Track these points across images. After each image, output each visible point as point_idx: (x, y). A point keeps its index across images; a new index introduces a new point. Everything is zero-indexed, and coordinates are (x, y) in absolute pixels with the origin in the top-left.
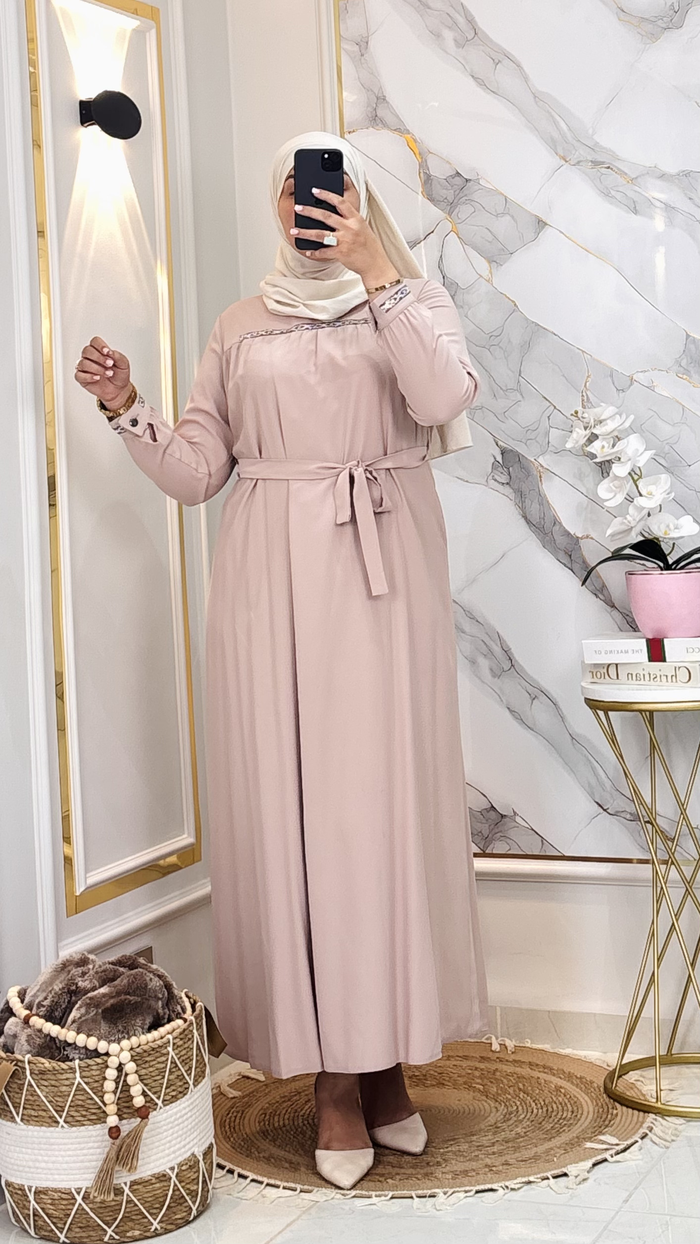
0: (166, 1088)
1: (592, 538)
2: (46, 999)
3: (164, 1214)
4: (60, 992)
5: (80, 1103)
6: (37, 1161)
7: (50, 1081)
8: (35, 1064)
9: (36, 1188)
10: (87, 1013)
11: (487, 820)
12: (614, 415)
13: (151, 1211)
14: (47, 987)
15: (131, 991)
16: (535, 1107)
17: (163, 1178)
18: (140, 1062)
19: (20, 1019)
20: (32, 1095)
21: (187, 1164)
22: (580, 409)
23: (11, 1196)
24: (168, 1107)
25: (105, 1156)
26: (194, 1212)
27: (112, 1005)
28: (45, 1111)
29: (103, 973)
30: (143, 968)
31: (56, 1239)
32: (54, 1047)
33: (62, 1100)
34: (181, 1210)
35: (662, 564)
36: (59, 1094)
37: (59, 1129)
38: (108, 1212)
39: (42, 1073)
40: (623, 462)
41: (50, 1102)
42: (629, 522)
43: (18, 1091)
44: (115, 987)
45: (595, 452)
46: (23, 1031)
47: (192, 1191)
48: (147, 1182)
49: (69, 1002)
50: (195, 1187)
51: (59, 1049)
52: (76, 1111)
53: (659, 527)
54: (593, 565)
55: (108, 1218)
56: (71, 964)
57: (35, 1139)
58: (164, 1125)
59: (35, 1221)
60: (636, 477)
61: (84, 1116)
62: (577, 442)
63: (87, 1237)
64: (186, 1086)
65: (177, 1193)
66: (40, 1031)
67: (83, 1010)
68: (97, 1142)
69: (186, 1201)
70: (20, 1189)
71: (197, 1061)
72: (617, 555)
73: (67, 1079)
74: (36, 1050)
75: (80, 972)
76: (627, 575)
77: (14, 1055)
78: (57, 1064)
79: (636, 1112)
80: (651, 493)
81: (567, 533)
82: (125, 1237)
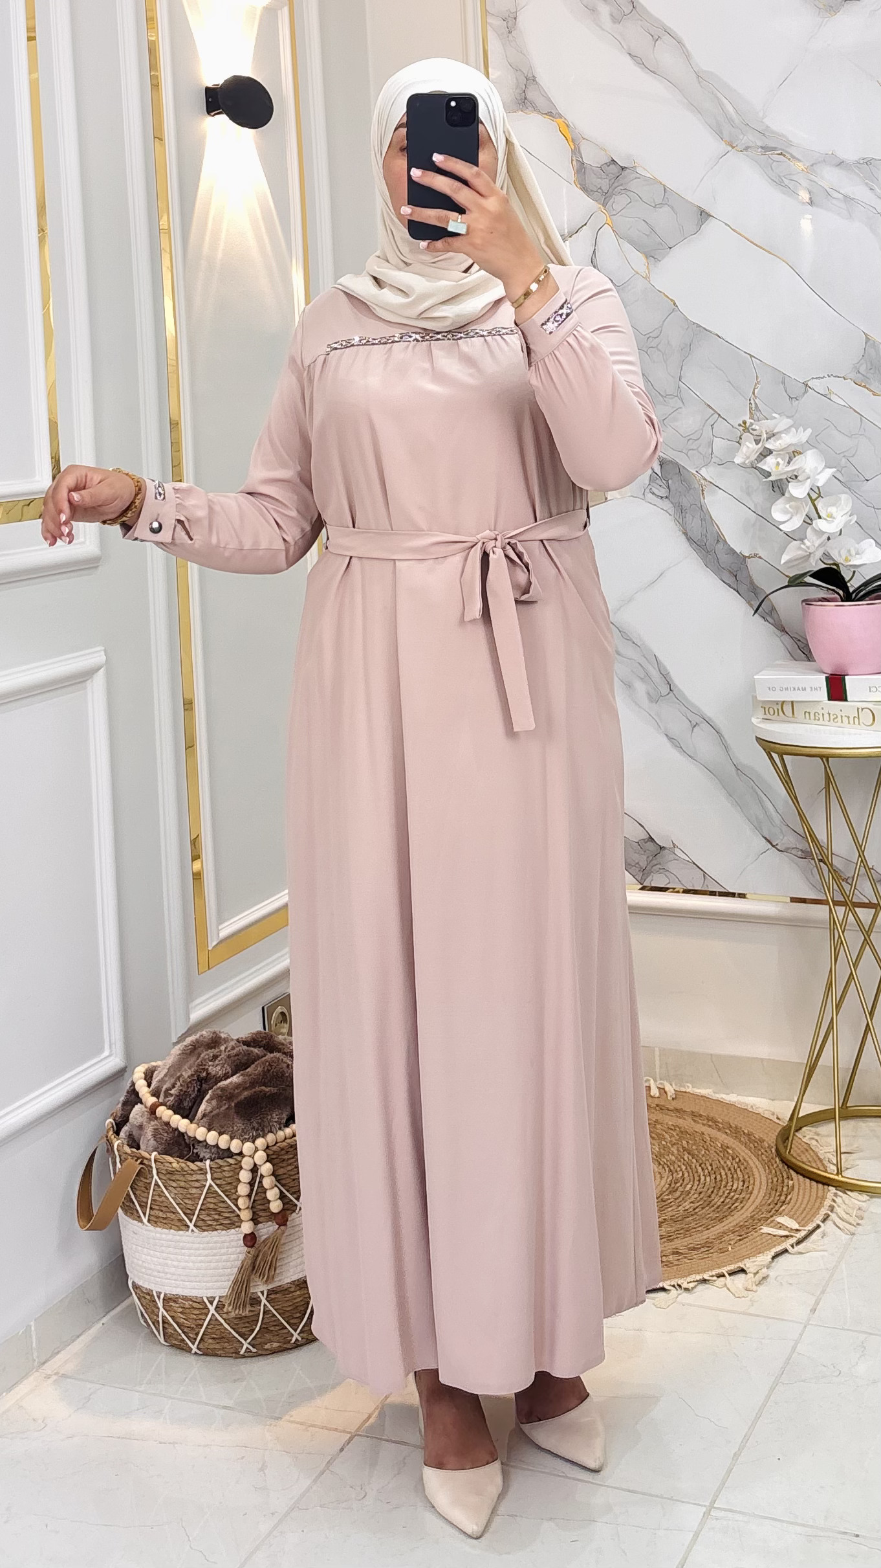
1: (760, 557)
4: (189, 1080)
5: (212, 1206)
6: (167, 1265)
7: (178, 1182)
8: (162, 1163)
9: (165, 1294)
10: (219, 1107)
12: (789, 428)
13: (292, 1321)
14: (175, 1072)
15: (266, 1081)
16: (702, 1174)
18: (276, 1161)
19: (146, 1107)
20: (159, 1195)
22: (749, 421)
25: (239, 1265)
27: (245, 1098)
28: (174, 1213)
29: (236, 1057)
30: (279, 1051)
31: (187, 1349)
32: (183, 1142)
33: (193, 1202)
35: (841, 592)
36: (189, 1196)
37: (189, 1233)
38: (244, 1323)
39: (171, 1172)
40: (800, 481)
41: (177, 1204)
42: (808, 548)
43: (145, 1190)
44: (248, 1076)
45: (770, 471)
46: (150, 1123)
48: (286, 1289)
49: (199, 1090)
51: (188, 1146)
52: (208, 1215)
53: (839, 552)
54: (767, 593)
55: (244, 1330)
56: (200, 1045)
57: (164, 1242)
59: (163, 1327)
60: (814, 496)
61: (214, 1220)
62: (748, 458)
63: (220, 1349)
66: (168, 1124)
67: (214, 1102)
68: (233, 1247)
70: (149, 1294)
72: (796, 583)
73: (197, 1181)
74: (163, 1147)
75: (211, 1055)
76: (804, 604)
77: (140, 1151)
78: (185, 1163)
79: (814, 1183)
80: (831, 516)
81: (732, 552)
82: (262, 1349)
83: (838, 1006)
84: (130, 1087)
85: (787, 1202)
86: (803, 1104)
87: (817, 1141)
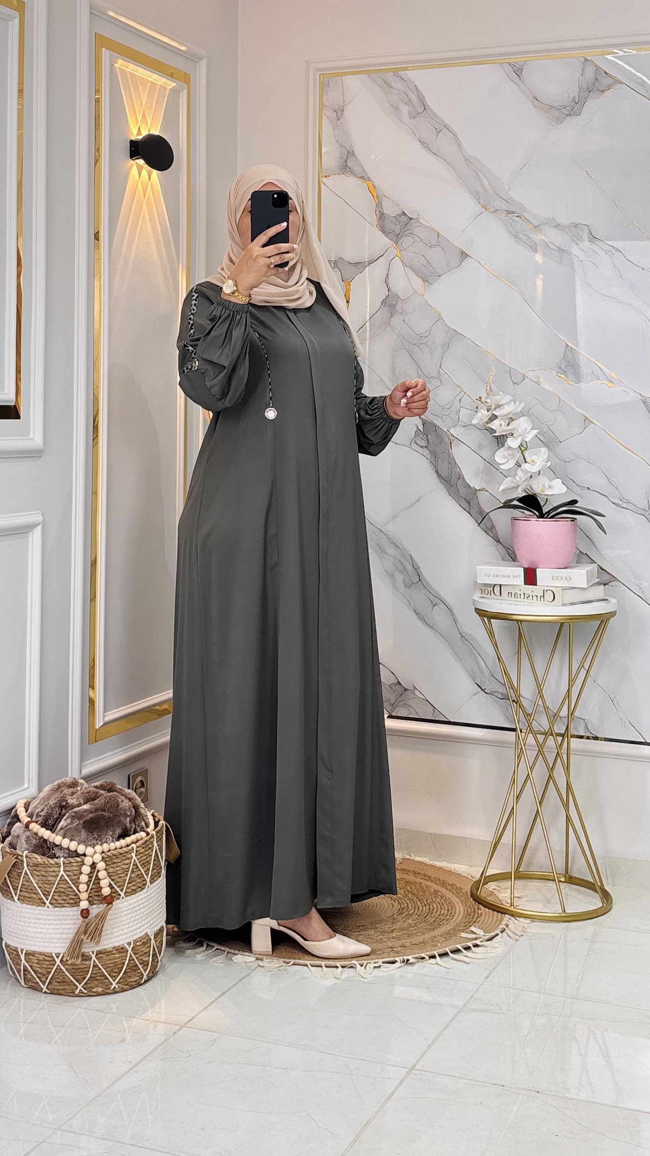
0: (128, 883)
1: (486, 491)
2: (43, 810)
3: (121, 977)
4: (53, 806)
5: (62, 890)
6: (28, 931)
7: (40, 872)
8: (30, 858)
9: (27, 951)
10: (72, 823)
11: (394, 692)
12: (511, 401)
13: (112, 974)
14: (44, 801)
15: (106, 809)
16: (420, 905)
17: (122, 950)
18: (109, 863)
19: (23, 824)
20: (27, 881)
21: (141, 941)
22: (484, 396)
23: (9, 955)
24: (129, 898)
25: (76, 930)
26: (145, 977)
27: (91, 818)
28: (36, 894)
29: (87, 794)
30: (117, 792)
31: (40, 989)
32: (46, 847)
33: (49, 887)
34: (135, 975)
35: (537, 513)
36: (47, 882)
37: (45, 908)
38: (79, 972)
39: (36, 865)
40: (515, 437)
41: (39, 887)
42: (517, 482)
43: (17, 877)
44: (94, 805)
45: (494, 428)
46: (24, 834)
47: (144, 961)
48: (109, 952)
49: (60, 814)
50: (147, 959)
51: (49, 848)
52: (59, 896)
53: (537, 487)
54: (488, 512)
55: (79, 977)
56: (65, 785)
57: (27, 915)
58: (125, 911)
59: (24, 974)
60: (523, 449)
61: (64, 900)
62: (482, 420)
63: (62, 990)
64: (144, 882)
65: (132, 962)
66: (36, 834)
67: (69, 821)
68: (74, 920)
69: (139, 969)
70: (15, 950)
71: (154, 865)
72: (507, 505)
73: (54, 872)
74: (32, 848)
75: (71, 792)
76: (513, 519)
77: (16, 851)
78: (47, 859)
80: (533, 461)
81: (468, 486)
82: (91, 992)
83: (518, 798)
84: (14, 813)
86: (490, 867)
87: (497, 890)
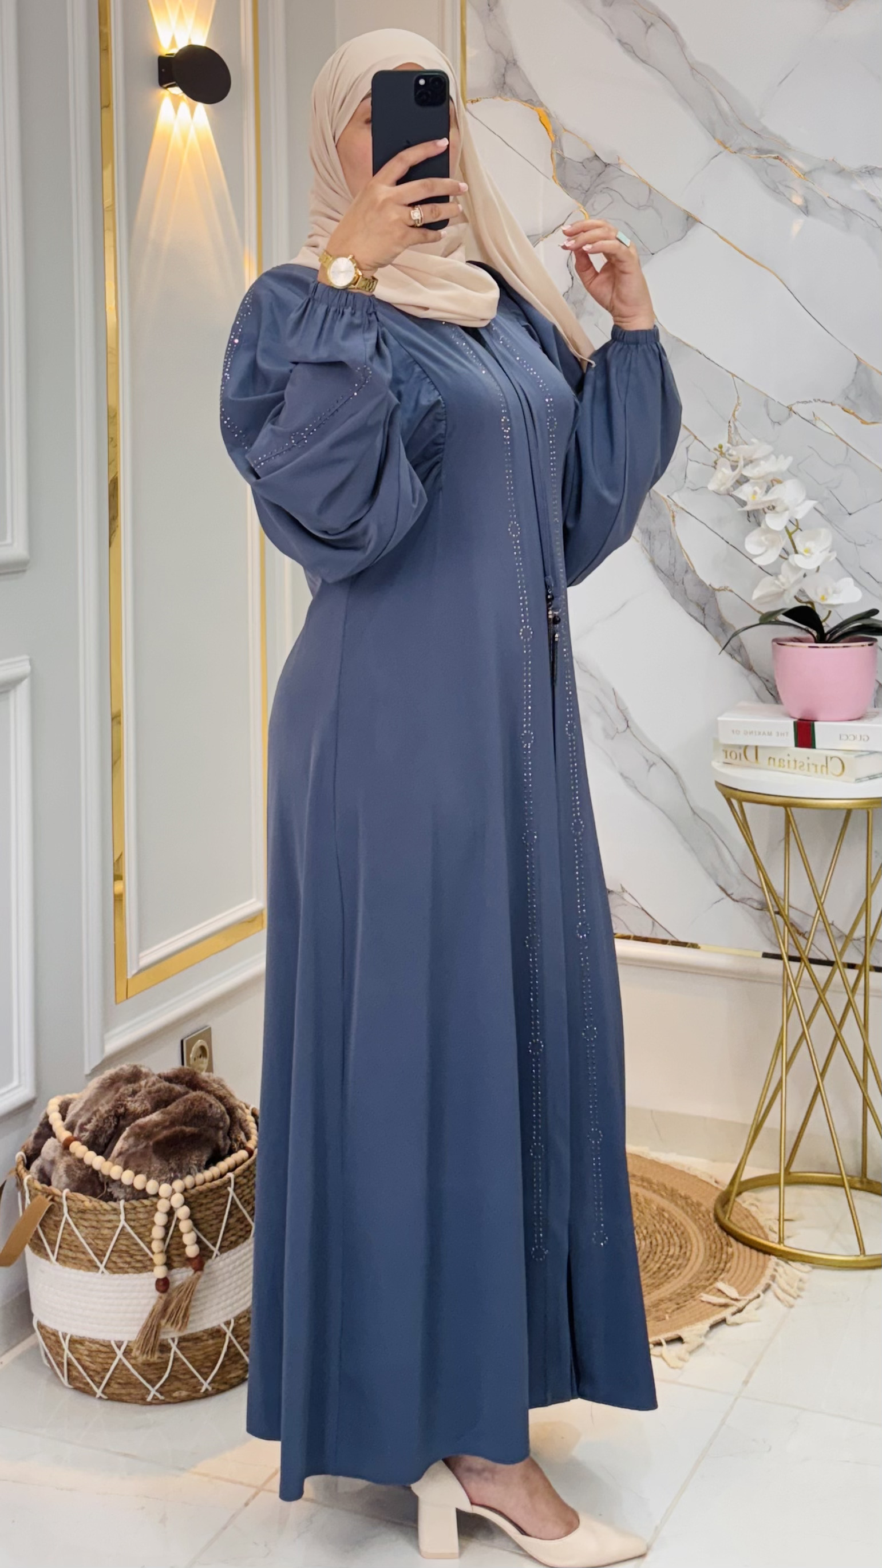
0: (224, 1233)
1: (731, 592)
2: (89, 1121)
3: (215, 1374)
4: (106, 1115)
5: (124, 1248)
6: (75, 1306)
7: (90, 1222)
8: (74, 1201)
9: (71, 1336)
10: (136, 1145)
12: (768, 455)
13: (201, 1370)
14: (91, 1107)
15: (188, 1120)
17: (217, 1333)
18: (194, 1205)
19: (60, 1142)
20: (69, 1234)
22: (726, 445)
23: (43, 1339)
24: (225, 1255)
25: (150, 1309)
27: (164, 1137)
28: (83, 1253)
29: (157, 1093)
30: (202, 1089)
31: (92, 1393)
32: (96, 1181)
33: (104, 1243)
34: (237, 1371)
35: (815, 633)
36: (100, 1237)
37: (99, 1275)
38: (152, 1370)
39: (83, 1212)
40: (777, 512)
41: (89, 1244)
42: (782, 584)
43: (55, 1228)
44: (169, 1113)
45: (744, 498)
46: (62, 1159)
48: (199, 1337)
49: (116, 1127)
51: (102, 1185)
52: (120, 1257)
53: (815, 589)
55: (152, 1376)
56: (121, 1078)
57: (72, 1284)
58: (221, 1275)
59: (69, 1370)
60: (791, 529)
61: (126, 1262)
62: (723, 484)
63: (127, 1395)
65: (233, 1350)
66: (81, 1160)
67: (131, 1140)
68: (143, 1291)
70: (53, 1334)
72: (767, 621)
73: (110, 1222)
74: (76, 1184)
75: (131, 1090)
76: (775, 641)
77: (51, 1187)
78: (99, 1203)
79: (754, 1252)
80: (808, 551)
81: (701, 583)
82: (171, 1397)
83: (789, 1065)
84: (44, 1119)
85: (726, 1269)
86: (746, 1167)
87: (757, 1206)
